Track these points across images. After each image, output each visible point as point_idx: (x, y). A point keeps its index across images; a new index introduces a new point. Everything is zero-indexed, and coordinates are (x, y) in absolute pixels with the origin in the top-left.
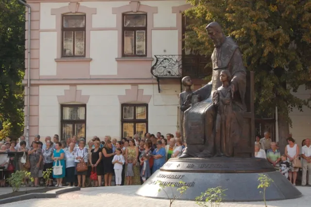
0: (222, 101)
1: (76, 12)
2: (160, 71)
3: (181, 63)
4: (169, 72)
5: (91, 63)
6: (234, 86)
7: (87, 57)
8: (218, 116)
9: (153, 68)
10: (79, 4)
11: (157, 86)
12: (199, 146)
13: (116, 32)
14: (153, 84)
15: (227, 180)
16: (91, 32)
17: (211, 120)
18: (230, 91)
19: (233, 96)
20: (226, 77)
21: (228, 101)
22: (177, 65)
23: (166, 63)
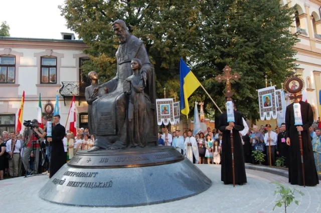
0: (135, 89)
1: (9, 55)
2: (66, 92)
3: (79, 87)
4: (71, 92)
5: (19, 87)
6: (145, 74)
7: (16, 83)
8: (131, 106)
9: (60, 91)
10: (11, 50)
11: (63, 102)
12: (111, 138)
13: (37, 68)
14: (61, 100)
15: (151, 175)
16: (20, 68)
17: (123, 110)
18: (143, 79)
19: (145, 84)
20: (137, 65)
21: (141, 89)
22: (76, 88)
23: (69, 87)
